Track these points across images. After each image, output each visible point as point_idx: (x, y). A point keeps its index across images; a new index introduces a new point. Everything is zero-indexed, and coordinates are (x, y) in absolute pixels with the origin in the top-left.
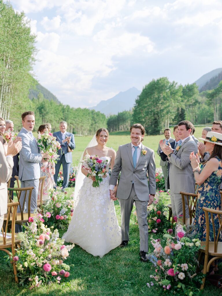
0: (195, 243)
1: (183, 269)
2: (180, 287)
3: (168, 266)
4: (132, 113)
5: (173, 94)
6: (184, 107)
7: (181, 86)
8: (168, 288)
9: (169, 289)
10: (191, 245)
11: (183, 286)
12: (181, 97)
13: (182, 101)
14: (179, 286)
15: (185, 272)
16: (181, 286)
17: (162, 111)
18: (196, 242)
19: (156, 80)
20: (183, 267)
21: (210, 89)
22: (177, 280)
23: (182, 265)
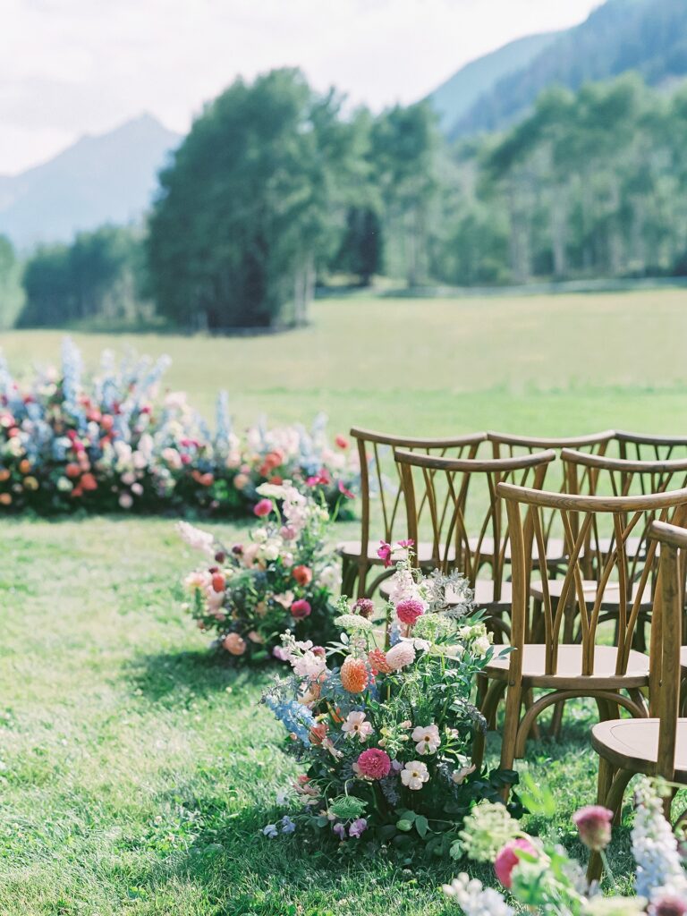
0: (467, 643)
1: (420, 748)
2: (408, 827)
3: (357, 737)
4: (140, 232)
5: (333, 141)
6: (379, 206)
7: (363, 112)
8: (355, 829)
9: (358, 836)
10: (453, 652)
11: (423, 824)
12: (368, 157)
13: (372, 178)
14: (406, 825)
15: (430, 761)
16: (414, 824)
17: (280, 224)
18: (474, 637)
19: (250, 79)
20: (422, 740)
21: (491, 126)
22: (393, 798)
23: (419, 732)
